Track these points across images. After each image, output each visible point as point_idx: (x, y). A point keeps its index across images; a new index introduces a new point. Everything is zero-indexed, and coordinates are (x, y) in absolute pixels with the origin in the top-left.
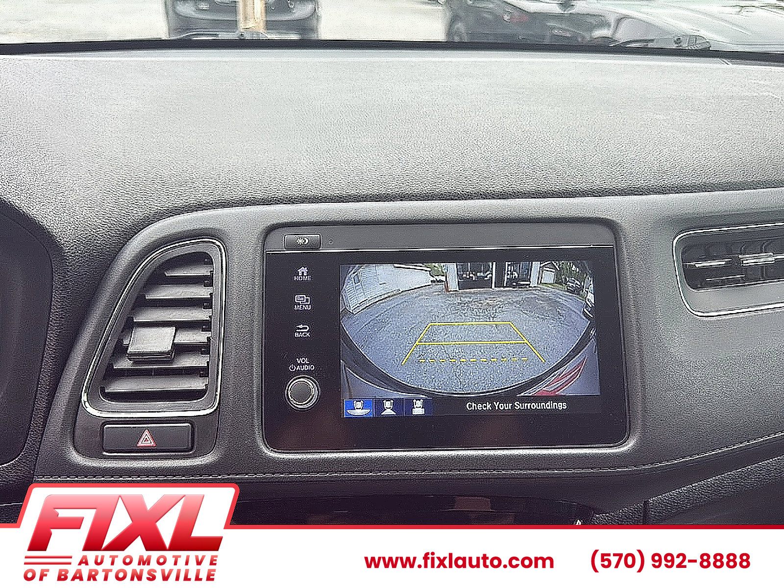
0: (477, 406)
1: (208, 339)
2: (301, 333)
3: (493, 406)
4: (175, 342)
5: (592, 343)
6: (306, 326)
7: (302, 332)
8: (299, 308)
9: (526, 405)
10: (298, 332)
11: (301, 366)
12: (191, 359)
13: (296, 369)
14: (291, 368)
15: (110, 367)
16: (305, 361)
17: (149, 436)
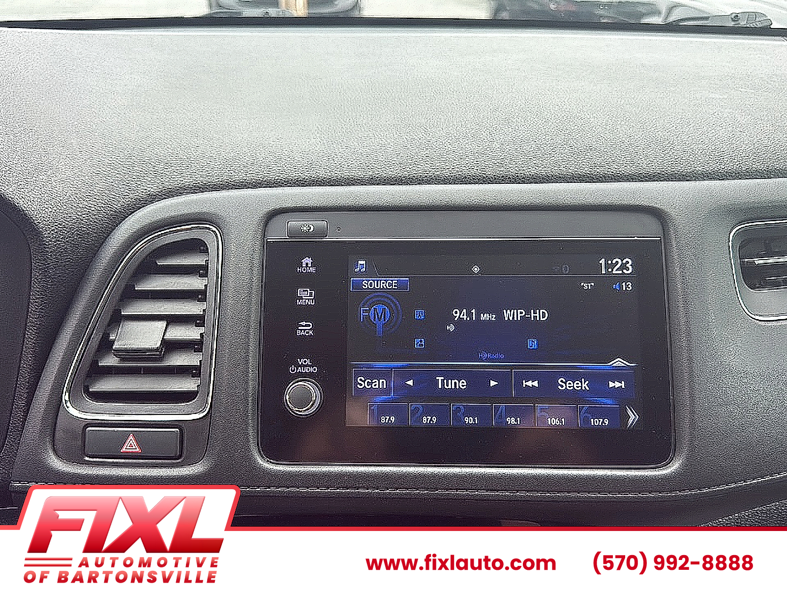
1: (201, 335)
4: (165, 338)
6: (309, 323)
7: (305, 330)
8: (302, 302)
10: (300, 330)
11: (302, 368)
12: (184, 357)
13: (297, 370)
14: (291, 369)
15: (95, 363)
16: (307, 363)
17: (134, 442)
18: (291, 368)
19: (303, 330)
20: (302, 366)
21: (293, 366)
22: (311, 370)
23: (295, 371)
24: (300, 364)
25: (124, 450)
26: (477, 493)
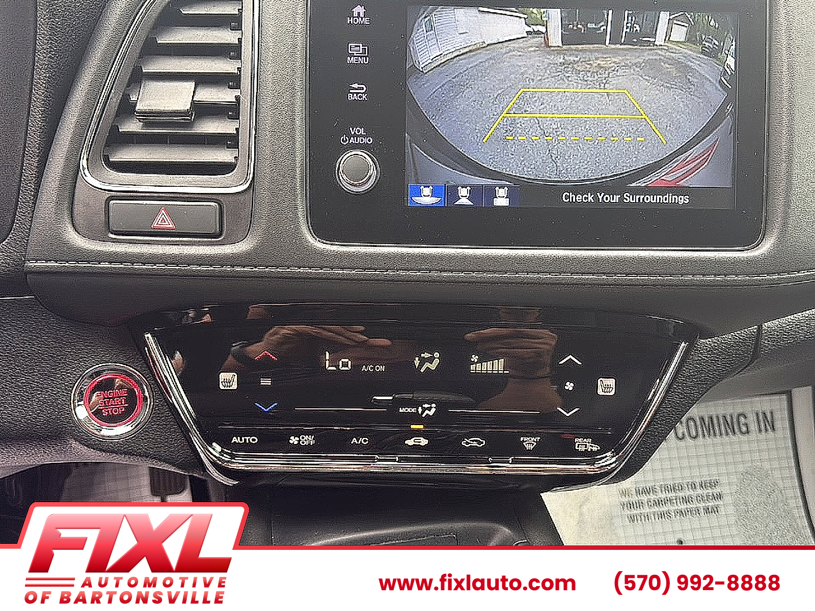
0: (576, 197)
1: (237, 98)
2: (355, 95)
3: (596, 198)
4: (194, 100)
5: (727, 122)
6: (363, 86)
7: (357, 93)
8: (353, 60)
9: (638, 197)
10: (351, 93)
11: (355, 138)
12: (216, 124)
13: (349, 141)
14: (343, 139)
15: (114, 129)
16: (360, 133)
17: (166, 216)
18: (341, 139)
19: (356, 93)
20: (355, 136)
21: (344, 136)
22: (365, 140)
23: (348, 142)
24: (353, 133)
25: (155, 225)
26: (549, 276)
